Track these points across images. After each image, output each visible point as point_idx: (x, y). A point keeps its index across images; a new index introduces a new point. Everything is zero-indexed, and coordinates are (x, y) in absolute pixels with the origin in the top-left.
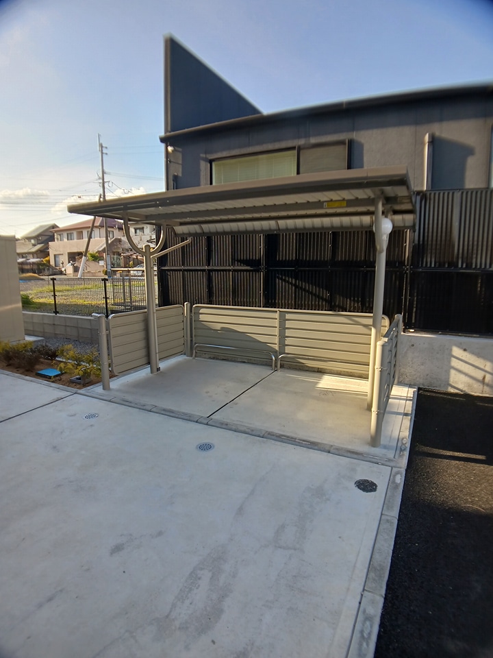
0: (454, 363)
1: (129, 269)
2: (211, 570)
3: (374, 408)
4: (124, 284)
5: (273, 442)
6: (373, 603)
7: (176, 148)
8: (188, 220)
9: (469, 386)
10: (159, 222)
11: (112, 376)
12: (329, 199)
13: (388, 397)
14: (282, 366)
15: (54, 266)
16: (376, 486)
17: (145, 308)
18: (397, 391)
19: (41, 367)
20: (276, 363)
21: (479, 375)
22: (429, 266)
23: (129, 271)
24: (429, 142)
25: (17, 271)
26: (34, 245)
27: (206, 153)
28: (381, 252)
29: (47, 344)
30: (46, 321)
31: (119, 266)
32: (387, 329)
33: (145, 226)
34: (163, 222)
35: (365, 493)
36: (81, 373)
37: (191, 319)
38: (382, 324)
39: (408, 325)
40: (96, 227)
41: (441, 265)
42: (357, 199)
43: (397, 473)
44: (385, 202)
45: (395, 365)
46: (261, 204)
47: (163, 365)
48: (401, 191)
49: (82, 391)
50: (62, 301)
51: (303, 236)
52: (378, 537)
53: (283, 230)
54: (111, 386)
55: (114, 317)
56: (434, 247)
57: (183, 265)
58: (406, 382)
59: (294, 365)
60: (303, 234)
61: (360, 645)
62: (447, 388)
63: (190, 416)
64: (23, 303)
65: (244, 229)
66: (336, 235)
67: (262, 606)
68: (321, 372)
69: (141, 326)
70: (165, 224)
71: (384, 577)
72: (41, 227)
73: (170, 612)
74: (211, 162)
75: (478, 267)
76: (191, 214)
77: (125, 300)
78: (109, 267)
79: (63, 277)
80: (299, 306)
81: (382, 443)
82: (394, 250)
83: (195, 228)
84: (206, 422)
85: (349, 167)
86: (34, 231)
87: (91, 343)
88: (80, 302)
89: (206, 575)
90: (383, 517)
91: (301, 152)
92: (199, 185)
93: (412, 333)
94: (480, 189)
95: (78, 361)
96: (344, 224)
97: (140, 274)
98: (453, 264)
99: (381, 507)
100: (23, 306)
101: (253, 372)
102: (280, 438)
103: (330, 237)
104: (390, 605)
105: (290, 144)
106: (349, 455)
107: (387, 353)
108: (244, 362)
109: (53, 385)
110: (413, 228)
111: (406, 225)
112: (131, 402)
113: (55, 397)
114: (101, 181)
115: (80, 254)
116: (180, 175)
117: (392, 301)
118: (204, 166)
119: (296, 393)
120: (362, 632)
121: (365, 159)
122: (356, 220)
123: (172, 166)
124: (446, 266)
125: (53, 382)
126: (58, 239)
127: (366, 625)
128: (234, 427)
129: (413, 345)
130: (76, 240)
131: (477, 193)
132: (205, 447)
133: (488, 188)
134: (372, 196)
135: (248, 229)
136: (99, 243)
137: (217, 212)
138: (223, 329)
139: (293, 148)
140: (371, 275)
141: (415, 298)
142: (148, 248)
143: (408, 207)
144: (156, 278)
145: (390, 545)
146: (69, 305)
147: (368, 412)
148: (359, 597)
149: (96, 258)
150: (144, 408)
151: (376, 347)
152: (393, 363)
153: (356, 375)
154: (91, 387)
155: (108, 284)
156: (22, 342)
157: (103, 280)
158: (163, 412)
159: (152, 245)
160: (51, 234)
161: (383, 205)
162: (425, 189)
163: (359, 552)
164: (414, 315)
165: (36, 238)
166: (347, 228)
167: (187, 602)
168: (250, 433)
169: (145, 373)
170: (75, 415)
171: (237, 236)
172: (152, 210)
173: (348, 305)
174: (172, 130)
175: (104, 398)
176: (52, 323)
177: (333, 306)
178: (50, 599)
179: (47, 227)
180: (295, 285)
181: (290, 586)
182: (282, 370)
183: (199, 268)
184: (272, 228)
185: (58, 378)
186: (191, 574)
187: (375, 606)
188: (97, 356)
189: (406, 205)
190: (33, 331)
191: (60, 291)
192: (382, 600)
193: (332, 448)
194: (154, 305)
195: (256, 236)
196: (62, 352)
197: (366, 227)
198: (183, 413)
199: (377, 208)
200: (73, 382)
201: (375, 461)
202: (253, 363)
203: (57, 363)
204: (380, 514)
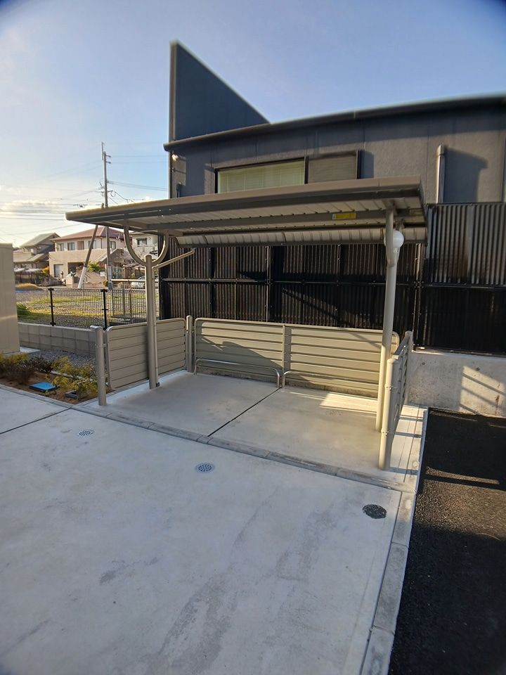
0: (466, 383)
1: (130, 280)
2: (207, 602)
3: (384, 429)
4: (124, 295)
5: (277, 463)
6: (382, 640)
7: (181, 157)
8: (192, 230)
9: (482, 408)
10: (162, 231)
11: (109, 391)
12: (338, 211)
13: (398, 418)
14: (287, 383)
15: (53, 276)
16: (385, 512)
17: (145, 320)
18: (407, 411)
19: (36, 381)
20: (281, 380)
21: (492, 396)
22: (440, 281)
23: (130, 282)
24: (441, 155)
25: (14, 280)
26: (34, 255)
27: (211, 163)
28: (392, 266)
29: (43, 356)
30: (43, 333)
31: (120, 277)
32: (397, 346)
33: (148, 236)
34: (166, 232)
35: (374, 519)
36: (77, 387)
37: (193, 334)
38: (393, 341)
39: (418, 343)
41: (454, 280)
42: (367, 210)
43: (408, 498)
44: (396, 214)
45: (405, 384)
46: (267, 215)
47: (162, 380)
48: (413, 203)
49: (77, 406)
50: (59, 313)
51: (311, 249)
52: (388, 567)
53: (290, 242)
54: (107, 402)
55: (112, 329)
56: (446, 262)
57: (186, 276)
58: (416, 402)
59: (299, 382)
60: (311, 246)
62: (458, 409)
63: (189, 435)
64: (18, 314)
65: (250, 241)
66: (345, 248)
68: (327, 390)
69: (141, 339)
70: (168, 234)
71: (394, 611)
72: (42, 236)
73: (163, 648)
74: (216, 171)
75: (492, 283)
76: (195, 224)
77: (124, 311)
78: (110, 278)
79: (62, 287)
80: (305, 321)
81: (391, 466)
82: (405, 264)
83: (198, 239)
84: (206, 441)
85: (359, 177)
86: (33, 240)
87: (89, 357)
88: (79, 313)
89: (203, 608)
90: (393, 545)
91: (310, 162)
92: (203, 193)
93: (422, 351)
94: (494, 202)
95: (74, 375)
96: (353, 237)
97: (142, 286)
98: (466, 280)
99: (391, 535)
100: (19, 317)
101: (256, 389)
102: (285, 460)
103: (339, 251)
104: (400, 642)
105: (298, 154)
106: (357, 478)
107: (397, 371)
108: (248, 379)
109: (47, 399)
110: (424, 242)
111: (418, 239)
112: (127, 419)
113: (49, 412)
114: (103, 190)
115: (81, 265)
116: (184, 184)
117: (402, 317)
118: (209, 175)
119: (301, 412)
120: (370, 672)
121: (375, 170)
122: (365, 233)
123: (176, 175)
124: (459, 282)
125: (46, 396)
126: (58, 249)
127: (374, 665)
128: (235, 448)
129: (424, 364)
130: (76, 250)
131: (491, 207)
132: (205, 468)
133: (502, 202)
134: (384, 208)
135: (254, 241)
136: (100, 253)
137: (221, 222)
138: (225, 344)
139: (302, 159)
140: (382, 289)
141: (426, 315)
142: (149, 259)
143: (421, 219)
144: (157, 290)
145: (400, 576)
146: (67, 317)
147: (377, 434)
148: (367, 634)
149: (97, 269)
150: (142, 425)
151: (386, 365)
152: (403, 382)
153: (364, 393)
154: (87, 402)
155: (109, 295)
156: (15, 354)
157: (102, 291)
158: (161, 430)
159: (154, 256)
160: (51, 244)
161: (395, 217)
162: (437, 202)
163: (367, 584)
164: (425, 331)
165: (35, 247)
166: (356, 241)
167: (182, 637)
168: (253, 453)
169: (143, 388)
170: (68, 431)
171: (242, 248)
172: (154, 219)
173: (357, 321)
174: (177, 138)
175: (101, 414)
176: (49, 335)
177: (340, 322)
178: (34, 632)
179: (46, 237)
180: (303, 302)
181: (293, 621)
182: (288, 387)
183: (202, 280)
184: (278, 240)
185: (53, 392)
186: (186, 606)
187: (385, 644)
188: (94, 370)
189: (417, 217)
190: (29, 342)
191: (58, 302)
192: (393, 637)
193: (339, 471)
194: (155, 319)
195: (261, 247)
196: (58, 364)
197: (375, 241)
198: (182, 431)
199: (388, 221)
200: (68, 397)
201: (384, 484)
202: (256, 380)
203: (53, 376)
204: (390, 542)
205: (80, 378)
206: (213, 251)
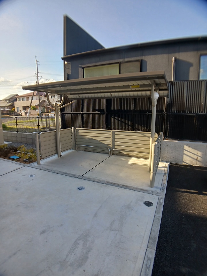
0: (185, 152)
2: (83, 240)
3: (152, 171)
4: (46, 119)
5: (110, 186)
6: (151, 253)
7: (69, 62)
8: (74, 92)
9: (191, 162)
10: (61, 93)
11: (41, 158)
12: (132, 85)
13: (157, 167)
14: (113, 154)
15: (16, 112)
16: (152, 204)
17: (55, 130)
18: (161, 164)
19: (11, 155)
20: (111, 153)
21: (195, 157)
22: (174, 112)
23: (48, 114)
24: (174, 61)
26: (8, 103)
27: (81, 65)
28: (154, 106)
29: (14, 145)
30: (13, 135)
31: (44, 112)
32: (157, 138)
33: (55, 95)
35: (148, 207)
36: (28, 157)
37: (75, 134)
38: (155, 136)
39: (165, 137)
40: (35, 95)
41: (179, 112)
42: (144, 84)
43: (161, 198)
44: (156, 86)
45: (160, 153)
46: (104, 86)
47: (63, 154)
48: (162, 81)
49: (28, 165)
50: (20, 127)
51: (122, 100)
52: (153, 225)
53: (113, 97)
54: (41, 163)
55: (42, 134)
56: (176, 104)
57: (72, 111)
58: (165, 160)
59: (119, 153)
61: (146, 270)
62: (182, 163)
63: (74, 175)
65: (97, 97)
66: (136, 99)
67: (105, 255)
68: (130, 156)
69: (54, 137)
70: (64, 94)
71: (156, 242)
72: (11, 95)
73: (66, 258)
74: (83, 68)
75: (195, 112)
76: (75, 90)
77: (47, 126)
78: (40, 112)
79: (20, 116)
80: (120, 129)
81: (155, 186)
82: (160, 106)
83: (76, 96)
84: (81, 178)
85: (141, 71)
86: (8, 97)
87: (33, 145)
88: (28, 127)
89: (81, 243)
90: (155, 217)
91: (121, 65)
93: (167, 140)
94: (195, 80)
95: (27, 152)
96: (139, 95)
97: (54, 115)
98: (184, 111)
99: (155, 213)
100: (3, 129)
101: (101, 157)
102: (112, 184)
103: (133, 100)
104: (158, 253)
105: (116, 61)
106: (141, 191)
107: (157, 148)
108: (98, 152)
109: (16, 162)
110: (167, 97)
111: (165, 95)
112: (49, 170)
113: (17, 168)
114: (37, 76)
115: (28, 107)
116: (70, 74)
117: (159, 127)
119: (119, 165)
120: (146, 265)
121: (148, 68)
122: (144, 93)
123: (67, 70)
124: (181, 112)
125: (16, 161)
126: (18, 100)
127: (148, 262)
128: (93, 180)
130: (26, 101)
131: (194, 82)
132: (81, 188)
133: (198, 80)
134: (150, 83)
135: (99, 97)
136: (36, 102)
137: (86, 89)
138: (89, 139)
139: (118, 63)
140: (150, 116)
141: (169, 126)
142: (56, 104)
143: (165, 88)
144: (60, 117)
145: (158, 229)
146: (23, 129)
147: (149, 173)
148: (145, 250)
149: (35, 108)
150: (55, 172)
151: (152, 146)
152: (159, 152)
153: (144, 157)
154: (32, 163)
155: (40, 120)
156: (2, 144)
157: (37, 118)
158: (63, 174)
159: (58, 103)
160: (15, 98)
161: (155, 87)
162: (173, 80)
163: (145, 232)
164: (168, 132)
165: (9, 100)
166: (140, 96)
167: (73, 254)
168: (100, 182)
169: (55, 157)
170: (25, 175)
171: (94, 99)
172: (58, 89)
173: (141, 129)
174: (67, 55)
175: (38, 168)
176: (16, 136)
177: (134, 129)
178: (15, 254)
179: (14, 95)
180: (119, 120)
181: (116, 246)
182: (113, 155)
183: (78, 113)
184: (109, 96)
185: (18, 159)
186: (75, 242)
187: (152, 254)
188: (35, 150)
189: (164, 87)
190: (8, 139)
191: (19, 123)
192: (155, 251)
193: (134, 188)
194: (59, 129)
195: (102, 99)
196: (20, 148)
197: (148, 96)
198: (72, 174)
199: (152, 88)
200: (25, 161)
201: (152, 193)
202: (101, 153)
203: (18, 153)
204: (154, 216)
205: (29, 153)
206: (82, 101)
